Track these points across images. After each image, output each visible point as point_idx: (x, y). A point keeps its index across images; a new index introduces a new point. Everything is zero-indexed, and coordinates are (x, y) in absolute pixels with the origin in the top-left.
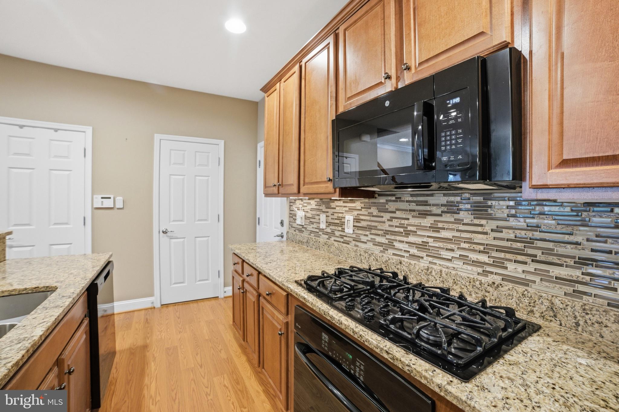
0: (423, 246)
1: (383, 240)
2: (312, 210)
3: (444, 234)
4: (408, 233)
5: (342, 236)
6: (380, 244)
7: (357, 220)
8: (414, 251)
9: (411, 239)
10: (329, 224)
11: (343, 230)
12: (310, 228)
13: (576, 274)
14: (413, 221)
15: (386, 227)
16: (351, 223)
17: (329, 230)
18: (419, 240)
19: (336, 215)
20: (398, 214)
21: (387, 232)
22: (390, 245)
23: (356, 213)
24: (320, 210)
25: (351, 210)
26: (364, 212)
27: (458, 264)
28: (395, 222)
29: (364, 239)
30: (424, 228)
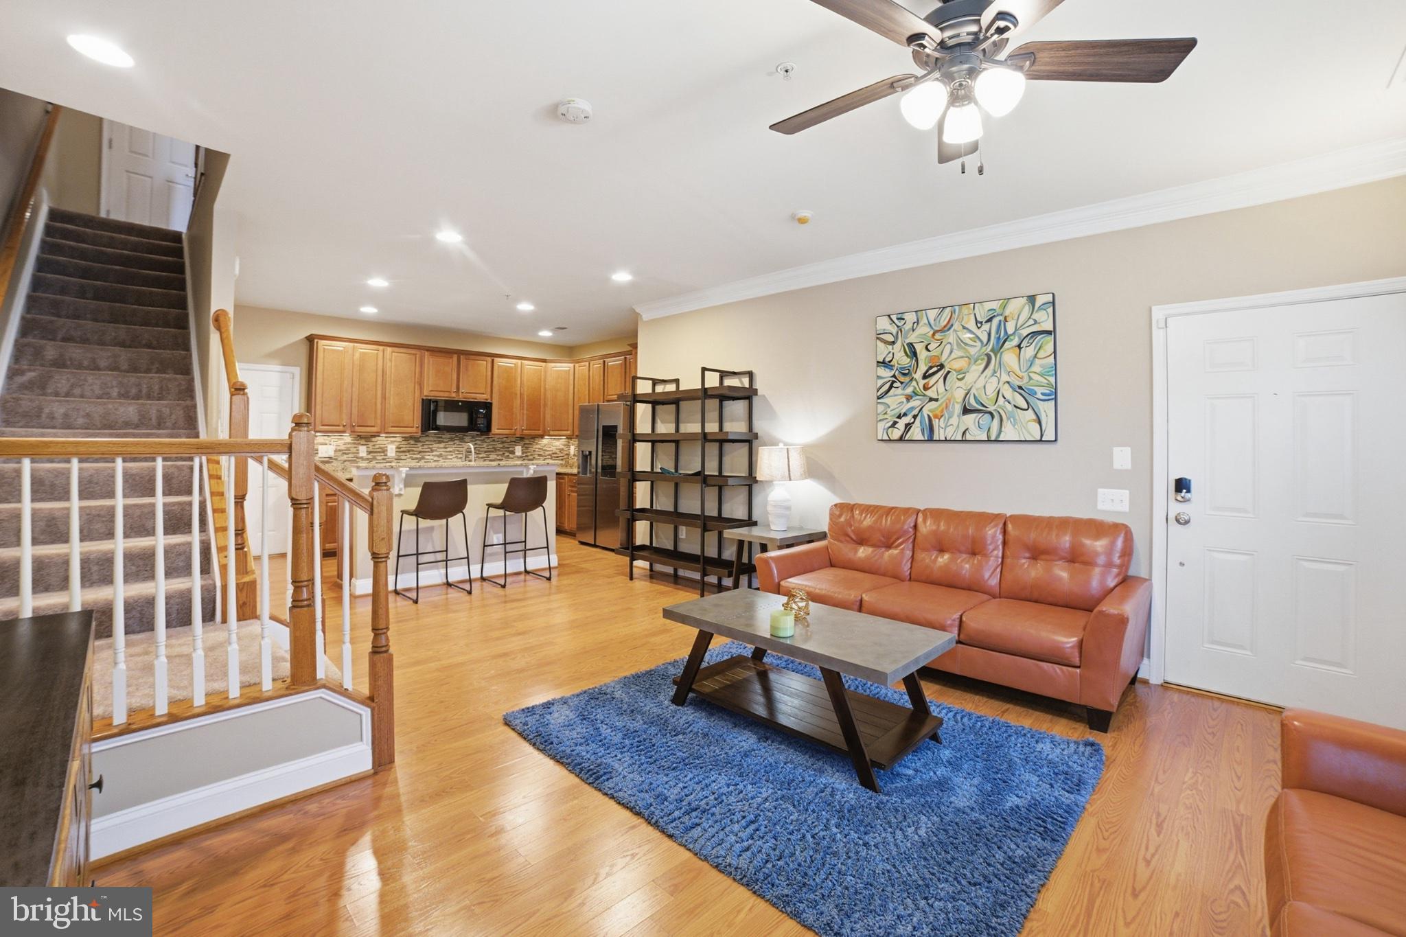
0: (440, 456)
1: (418, 456)
2: (345, 444)
3: (448, 450)
4: (432, 451)
5: (383, 459)
6: (417, 458)
7: (398, 447)
8: (436, 458)
9: (435, 453)
10: (369, 453)
11: (386, 455)
12: (345, 457)
13: (484, 455)
14: (435, 445)
15: (420, 449)
16: (394, 450)
17: (369, 457)
18: (438, 453)
19: (377, 446)
20: (427, 443)
21: (420, 452)
22: (423, 458)
23: (397, 444)
24: (359, 444)
25: (392, 442)
26: (403, 442)
27: (455, 460)
28: (426, 447)
29: (403, 457)
30: (441, 448)
